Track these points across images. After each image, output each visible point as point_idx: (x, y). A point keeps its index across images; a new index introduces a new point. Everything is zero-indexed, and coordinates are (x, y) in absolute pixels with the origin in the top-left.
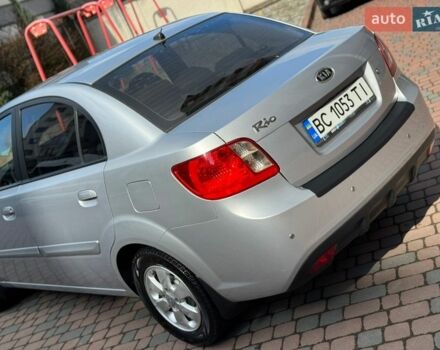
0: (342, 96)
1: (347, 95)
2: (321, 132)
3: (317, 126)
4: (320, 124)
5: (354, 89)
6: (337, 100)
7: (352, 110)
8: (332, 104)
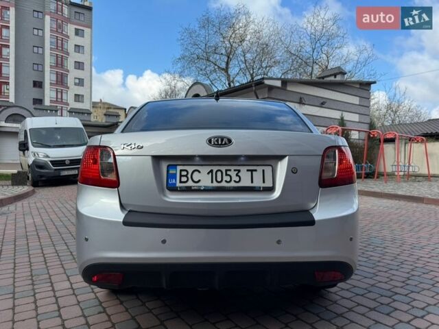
0: (233, 168)
1: (239, 171)
2: (181, 182)
3: (181, 176)
4: (186, 176)
5: (252, 171)
6: (223, 169)
7: (233, 184)
8: (215, 169)
